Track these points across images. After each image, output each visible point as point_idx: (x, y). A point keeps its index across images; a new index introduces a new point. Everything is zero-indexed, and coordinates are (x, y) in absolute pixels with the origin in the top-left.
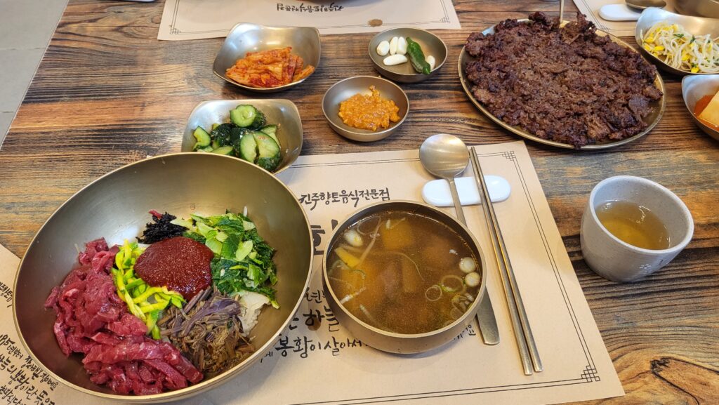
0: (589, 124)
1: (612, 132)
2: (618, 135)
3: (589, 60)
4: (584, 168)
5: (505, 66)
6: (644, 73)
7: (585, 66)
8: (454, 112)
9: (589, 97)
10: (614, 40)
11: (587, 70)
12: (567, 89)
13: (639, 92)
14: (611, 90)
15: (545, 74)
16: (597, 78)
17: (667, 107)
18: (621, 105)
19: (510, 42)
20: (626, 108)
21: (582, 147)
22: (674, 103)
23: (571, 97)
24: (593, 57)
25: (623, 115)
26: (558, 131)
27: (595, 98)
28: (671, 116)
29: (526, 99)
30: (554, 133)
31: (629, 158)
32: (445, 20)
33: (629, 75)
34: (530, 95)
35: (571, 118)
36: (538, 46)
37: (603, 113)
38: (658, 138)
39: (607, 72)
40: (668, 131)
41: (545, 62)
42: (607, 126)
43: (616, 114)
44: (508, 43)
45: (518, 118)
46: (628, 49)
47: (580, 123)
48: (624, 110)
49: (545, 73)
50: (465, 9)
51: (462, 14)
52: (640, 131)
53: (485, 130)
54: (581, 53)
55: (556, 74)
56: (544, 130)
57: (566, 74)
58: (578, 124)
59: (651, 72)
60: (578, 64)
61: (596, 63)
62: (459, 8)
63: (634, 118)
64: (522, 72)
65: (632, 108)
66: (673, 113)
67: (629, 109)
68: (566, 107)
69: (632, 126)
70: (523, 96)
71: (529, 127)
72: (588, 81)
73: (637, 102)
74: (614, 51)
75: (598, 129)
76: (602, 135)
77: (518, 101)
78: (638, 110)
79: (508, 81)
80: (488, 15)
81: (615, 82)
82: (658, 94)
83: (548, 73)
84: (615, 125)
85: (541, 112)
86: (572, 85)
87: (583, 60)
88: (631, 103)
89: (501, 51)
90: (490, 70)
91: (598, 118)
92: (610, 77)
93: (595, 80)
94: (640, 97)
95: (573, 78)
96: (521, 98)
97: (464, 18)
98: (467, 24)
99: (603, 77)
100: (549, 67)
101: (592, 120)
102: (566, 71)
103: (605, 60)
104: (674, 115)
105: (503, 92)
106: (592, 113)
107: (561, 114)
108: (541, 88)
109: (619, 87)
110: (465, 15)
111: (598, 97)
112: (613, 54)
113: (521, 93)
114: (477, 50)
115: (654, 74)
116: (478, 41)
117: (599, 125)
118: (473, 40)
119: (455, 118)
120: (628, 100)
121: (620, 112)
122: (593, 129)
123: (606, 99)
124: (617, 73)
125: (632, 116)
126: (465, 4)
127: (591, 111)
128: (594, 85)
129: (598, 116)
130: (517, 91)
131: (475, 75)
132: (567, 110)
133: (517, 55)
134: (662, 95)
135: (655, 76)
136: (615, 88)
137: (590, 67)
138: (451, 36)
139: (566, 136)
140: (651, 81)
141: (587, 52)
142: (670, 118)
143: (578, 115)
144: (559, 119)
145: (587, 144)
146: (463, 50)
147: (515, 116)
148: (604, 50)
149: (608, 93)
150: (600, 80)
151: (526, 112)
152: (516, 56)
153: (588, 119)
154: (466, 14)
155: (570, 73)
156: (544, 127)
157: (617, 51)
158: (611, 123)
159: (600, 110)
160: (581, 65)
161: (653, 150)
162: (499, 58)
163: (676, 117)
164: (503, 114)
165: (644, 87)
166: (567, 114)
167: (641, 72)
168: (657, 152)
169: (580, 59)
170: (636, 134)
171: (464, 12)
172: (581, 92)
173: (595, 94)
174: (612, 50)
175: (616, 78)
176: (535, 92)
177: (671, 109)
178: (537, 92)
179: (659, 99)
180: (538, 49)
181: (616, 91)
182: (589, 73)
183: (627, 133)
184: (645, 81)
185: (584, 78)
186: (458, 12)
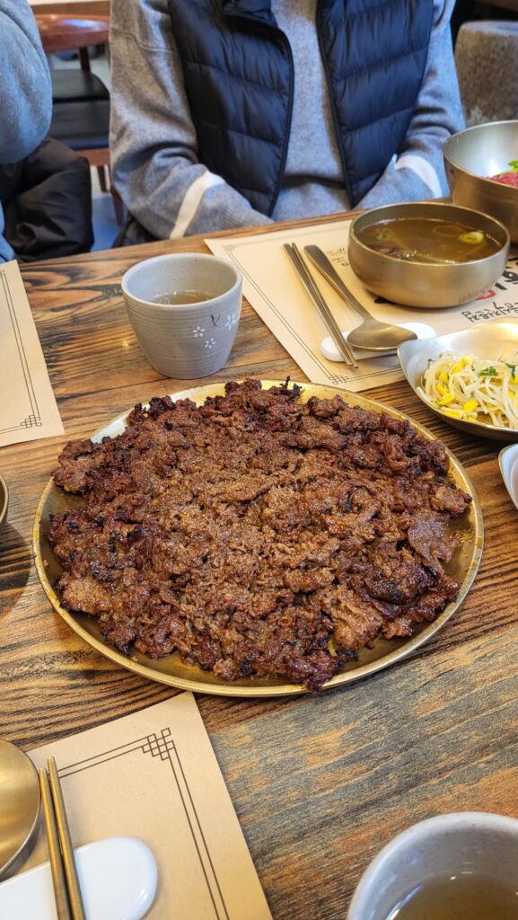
0: (334, 613)
1: (389, 620)
2: (402, 626)
3: (312, 455)
4: (345, 730)
5: (135, 507)
6: (423, 459)
7: (305, 472)
8: (30, 642)
9: (322, 544)
10: (353, 401)
11: (311, 480)
12: (273, 533)
13: (424, 506)
14: (367, 515)
15: (222, 509)
16: (332, 495)
17: (485, 518)
18: (394, 545)
19: (146, 449)
20: (406, 552)
21: (326, 684)
22: (496, 506)
23: (284, 552)
24: (320, 447)
25: (404, 571)
26: (261, 653)
27: (334, 544)
28: (498, 536)
29: (179, 584)
30: (255, 661)
31: (441, 668)
32: (32, 421)
33: (396, 473)
34: (189, 572)
35: (291, 609)
36: (207, 445)
37: (358, 577)
38: (487, 599)
39: (352, 474)
40: (502, 574)
41: (221, 480)
42: (374, 607)
43: (389, 573)
44: (143, 451)
45: (168, 635)
46: (384, 415)
47: (311, 616)
48: (402, 556)
49: (223, 506)
50: (75, 391)
51: (66, 403)
52: (447, 602)
53: (103, 679)
54: (295, 444)
55: (246, 502)
56: (232, 655)
57: (266, 498)
58: (307, 620)
59: (437, 454)
60: (292, 467)
61: (326, 459)
62: (62, 391)
63: (427, 570)
64: (173, 513)
65: (418, 547)
66: (501, 530)
67: (413, 551)
68: (274, 584)
69: (426, 591)
70: (173, 577)
71: (197, 653)
72: (316, 506)
73: (425, 529)
74: (357, 424)
75: (356, 621)
76: (368, 633)
77: (162, 593)
78: (431, 549)
79: (139, 544)
80: (120, 394)
81: (372, 494)
82: (462, 502)
83: (228, 503)
84: (390, 601)
85: (217, 612)
86: (280, 522)
87: (301, 456)
88: (413, 536)
89: (127, 471)
90: (100, 524)
91: (351, 593)
92: (359, 483)
93: (328, 500)
94: (427, 519)
95: (283, 506)
96: (169, 583)
97: (70, 410)
98: (75, 421)
99: (345, 488)
100: (232, 488)
101: (339, 602)
102: (266, 491)
103: (344, 448)
104: (505, 533)
105: (129, 576)
106: (336, 582)
107: (265, 605)
108: (214, 547)
109: (382, 505)
110: (74, 404)
111: (341, 539)
112: (356, 429)
113: (166, 571)
114: (79, 480)
115: (443, 457)
116: (81, 459)
117: (354, 610)
118: (69, 458)
119: (32, 661)
120: (405, 531)
121: (394, 564)
122: (345, 622)
123: (359, 542)
124: (371, 472)
125: (423, 566)
126: (75, 382)
127: (332, 578)
128: (329, 511)
129: (350, 587)
130: (158, 566)
131: (67, 544)
132: (279, 588)
133: (162, 474)
134: (468, 500)
135: (447, 459)
136: (373, 509)
137: (315, 472)
138: (40, 454)
139: (285, 661)
140: (442, 473)
141: (305, 439)
142: (499, 542)
143: (303, 596)
144: (264, 617)
145: (336, 672)
146: (50, 484)
147: (159, 636)
148: (336, 427)
149: (360, 525)
150: (339, 497)
151: (183, 618)
152: (162, 478)
153: (327, 601)
154: (75, 400)
155: (276, 493)
156: (229, 650)
157: (361, 423)
158: (381, 599)
159: (350, 571)
160: (298, 467)
161: (486, 632)
162: (120, 492)
163: (510, 538)
164: (130, 635)
165: (431, 492)
166: (279, 600)
167: (418, 459)
168: (494, 635)
169: (294, 457)
170: (439, 611)
171: (73, 396)
172: (305, 535)
173: (332, 535)
174: (352, 422)
175: (371, 485)
176: (199, 562)
177: (495, 522)
178: (205, 560)
179: (467, 511)
180: (206, 452)
181: (377, 516)
182: (314, 485)
183: (421, 615)
184: (430, 475)
185: (304, 501)
186: (59, 400)
